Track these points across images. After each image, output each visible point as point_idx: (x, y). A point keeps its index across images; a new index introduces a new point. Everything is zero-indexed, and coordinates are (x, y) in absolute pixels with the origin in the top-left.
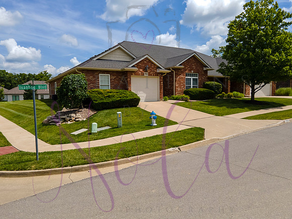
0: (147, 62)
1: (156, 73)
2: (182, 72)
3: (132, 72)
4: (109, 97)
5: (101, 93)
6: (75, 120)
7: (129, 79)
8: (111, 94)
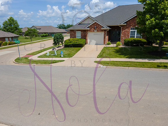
0: (97, 24)
1: (101, 30)
2: (127, 28)
3: (88, 30)
7: (86, 34)
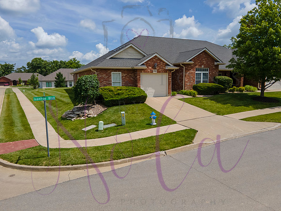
0: (157, 60)
1: (165, 70)
2: (192, 68)
3: (141, 70)
4: (118, 94)
5: (112, 91)
6: (87, 116)
7: (138, 77)
8: (120, 92)
